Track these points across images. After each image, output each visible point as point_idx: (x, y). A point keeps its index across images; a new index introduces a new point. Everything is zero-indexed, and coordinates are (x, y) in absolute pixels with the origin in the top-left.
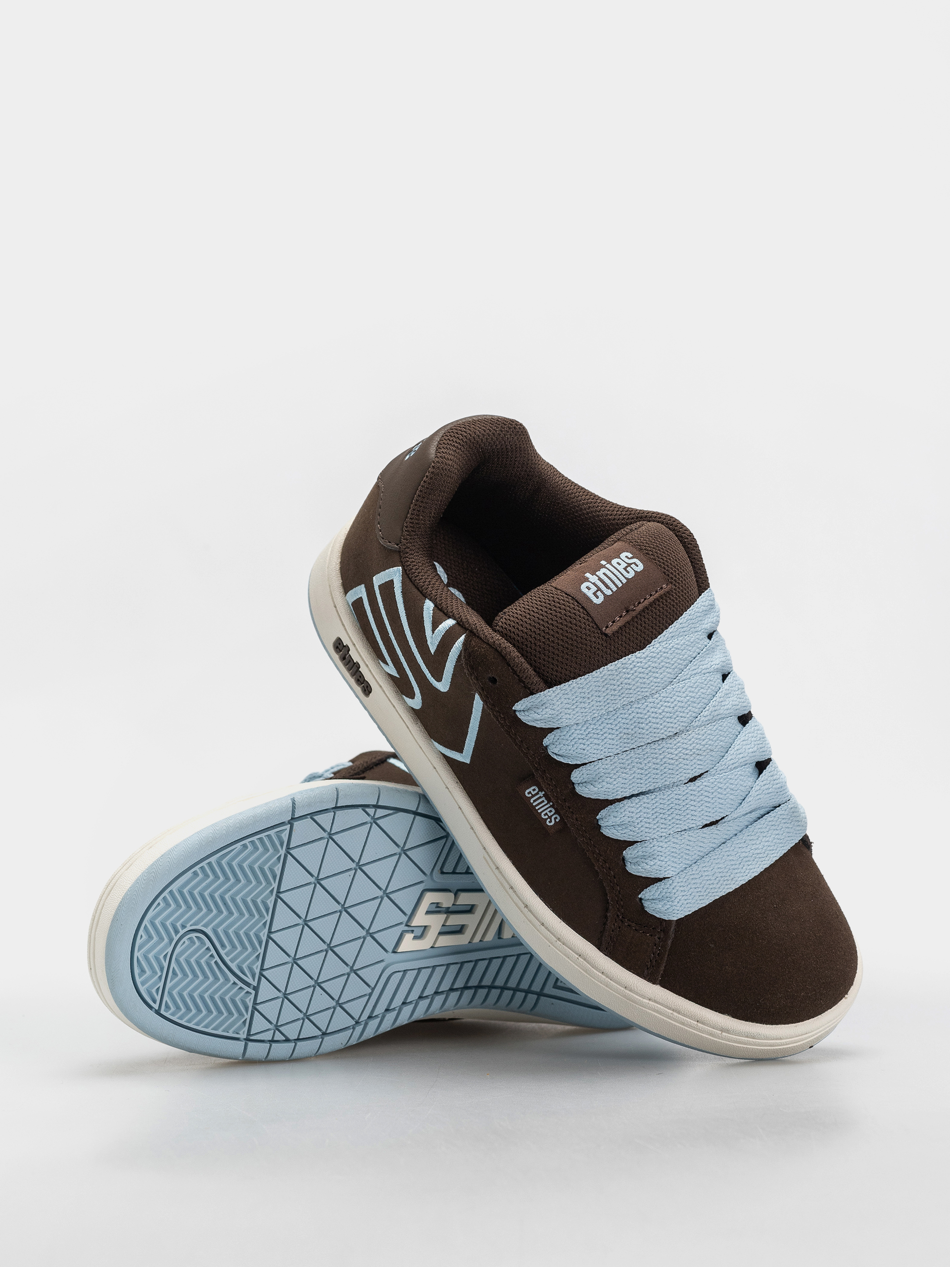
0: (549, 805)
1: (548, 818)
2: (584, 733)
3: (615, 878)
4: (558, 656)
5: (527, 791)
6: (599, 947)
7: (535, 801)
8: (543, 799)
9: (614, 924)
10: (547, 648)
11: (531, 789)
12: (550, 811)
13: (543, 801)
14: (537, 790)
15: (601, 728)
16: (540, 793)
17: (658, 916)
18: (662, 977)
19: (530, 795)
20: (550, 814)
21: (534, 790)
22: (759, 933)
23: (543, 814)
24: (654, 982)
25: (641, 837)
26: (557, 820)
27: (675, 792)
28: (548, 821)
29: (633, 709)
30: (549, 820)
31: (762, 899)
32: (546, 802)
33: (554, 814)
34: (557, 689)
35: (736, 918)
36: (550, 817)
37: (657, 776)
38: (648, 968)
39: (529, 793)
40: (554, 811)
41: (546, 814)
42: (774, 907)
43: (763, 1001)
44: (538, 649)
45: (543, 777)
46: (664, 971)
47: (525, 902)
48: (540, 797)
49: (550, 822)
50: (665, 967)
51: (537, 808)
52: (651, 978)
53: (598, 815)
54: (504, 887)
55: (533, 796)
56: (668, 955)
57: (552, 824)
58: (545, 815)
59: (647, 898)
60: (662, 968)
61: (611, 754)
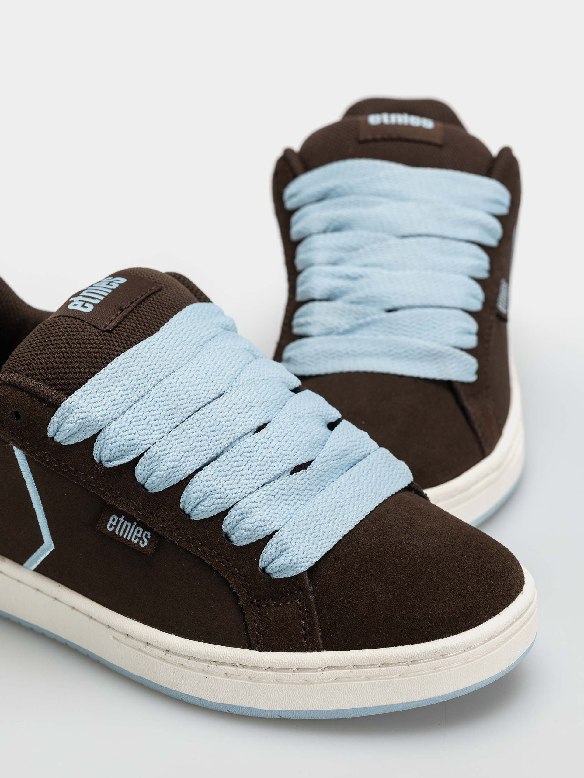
0: (134, 527)
1: (139, 541)
2: (126, 424)
3: (228, 561)
4: (67, 363)
5: (109, 525)
6: (250, 647)
7: (119, 531)
8: (126, 523)
9: (253, 614)
10: (53, 360)
11: (110, 522)
12: (138, 532)
13: (127, 526)
14: (116, 518)
15: (141, 413)
16: (120, 519)
17: (286, 576)
18: (323, 639)
19: (113, 528)
20: (139, 535)
21: (114, 520)
22: (398, 555)
23: (133, 540)
24: (318, 650)
25: (230, 501)
26: (149, 537)
27: (244, 446)
28: (141, 544)
29: (165, 386)
30: (141, 542)
31: (387, 527)
32: (130, 525)
33: (143, 532)
34: (78, 393)
35: (368, 549)
36: (141, 538)
37: (218, 438)
38: (305, 638)
39: (111, 527)
40: (141, 530)
41: (136, 537)
42: (404, 530)
43: (432, 610)
44: (45, 366)
45: (113, 496)
46: (322, 631)
47: (162, 647)
48: (123, 523)
49: (143, 543)
50: (320, 628)
51: (125, 537)
52: (314, 648)
53: (180, 503)
54: (140, 650)
55: (116, 527)
56: (318, 614)
57: (146, 544)
58: (135, 539)
59: (267, 563)
60: (318, 629)
61: (162, 435)
